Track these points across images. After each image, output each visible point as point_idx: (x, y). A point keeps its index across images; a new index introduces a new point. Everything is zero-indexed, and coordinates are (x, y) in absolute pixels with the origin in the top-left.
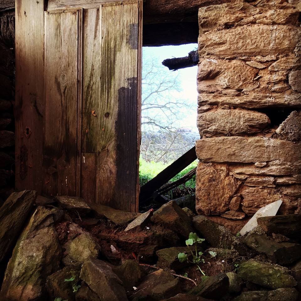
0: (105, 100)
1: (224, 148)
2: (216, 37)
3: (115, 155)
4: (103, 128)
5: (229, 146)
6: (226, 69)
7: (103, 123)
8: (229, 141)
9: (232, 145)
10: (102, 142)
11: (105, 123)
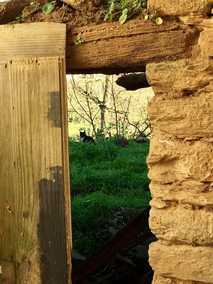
0: (22, 194)
1: (187, 263)
2: (171, 108)
3: (39, 270)
4: (21, 232)
5: (193, 261)
6: (186, 154)
7: (21, 225)
8: (193, 254)
9: (198, 260)
10: (21, 250)
11: (24, 226)
